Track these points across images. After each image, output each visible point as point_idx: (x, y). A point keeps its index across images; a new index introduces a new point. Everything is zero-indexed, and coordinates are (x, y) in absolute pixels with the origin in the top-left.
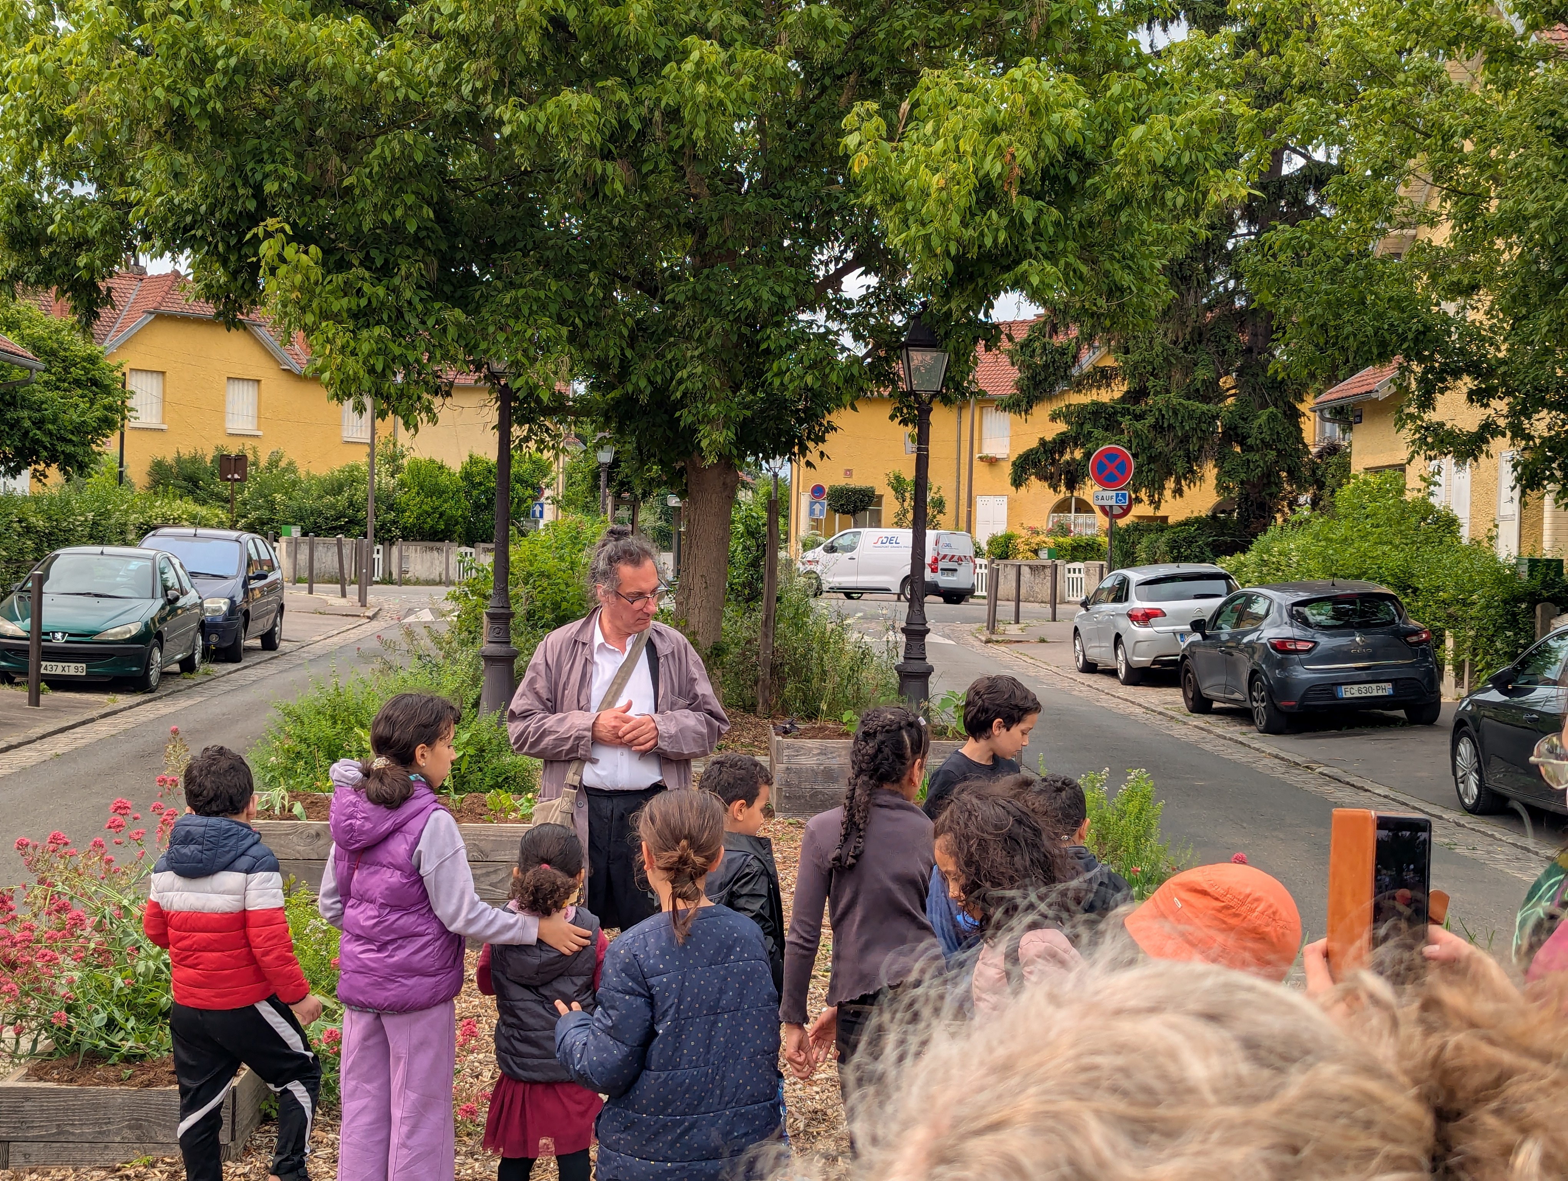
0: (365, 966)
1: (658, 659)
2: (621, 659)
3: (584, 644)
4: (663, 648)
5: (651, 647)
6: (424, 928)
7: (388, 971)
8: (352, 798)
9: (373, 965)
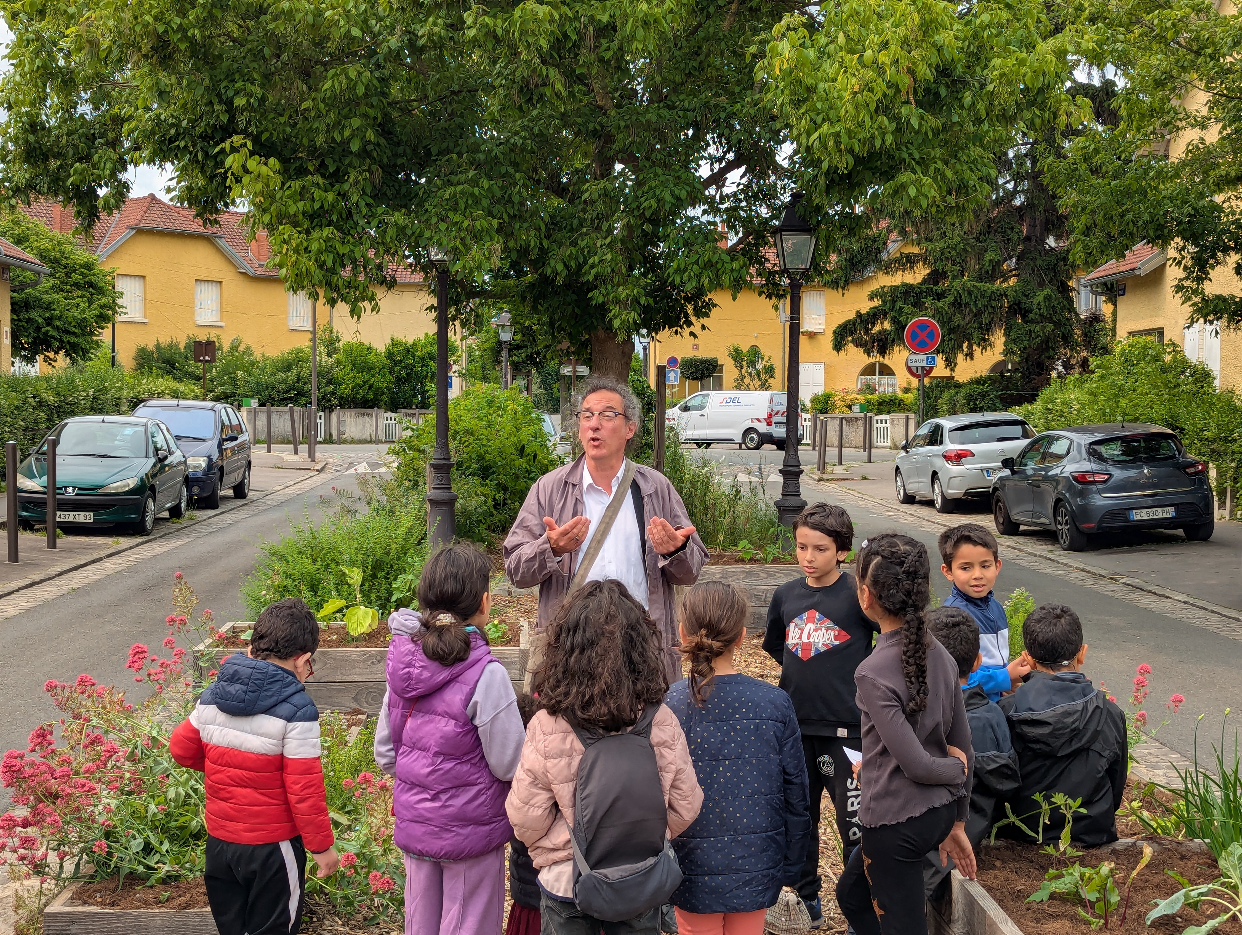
0: (421, 816)
1: (642, 499)
2: (608, 500)
3: (574, 485)
4: (646, 488)
5: (636, 488)
6: (476, 776)
7: (444, 820)
8: (411, 646)
9: (429, 815)
